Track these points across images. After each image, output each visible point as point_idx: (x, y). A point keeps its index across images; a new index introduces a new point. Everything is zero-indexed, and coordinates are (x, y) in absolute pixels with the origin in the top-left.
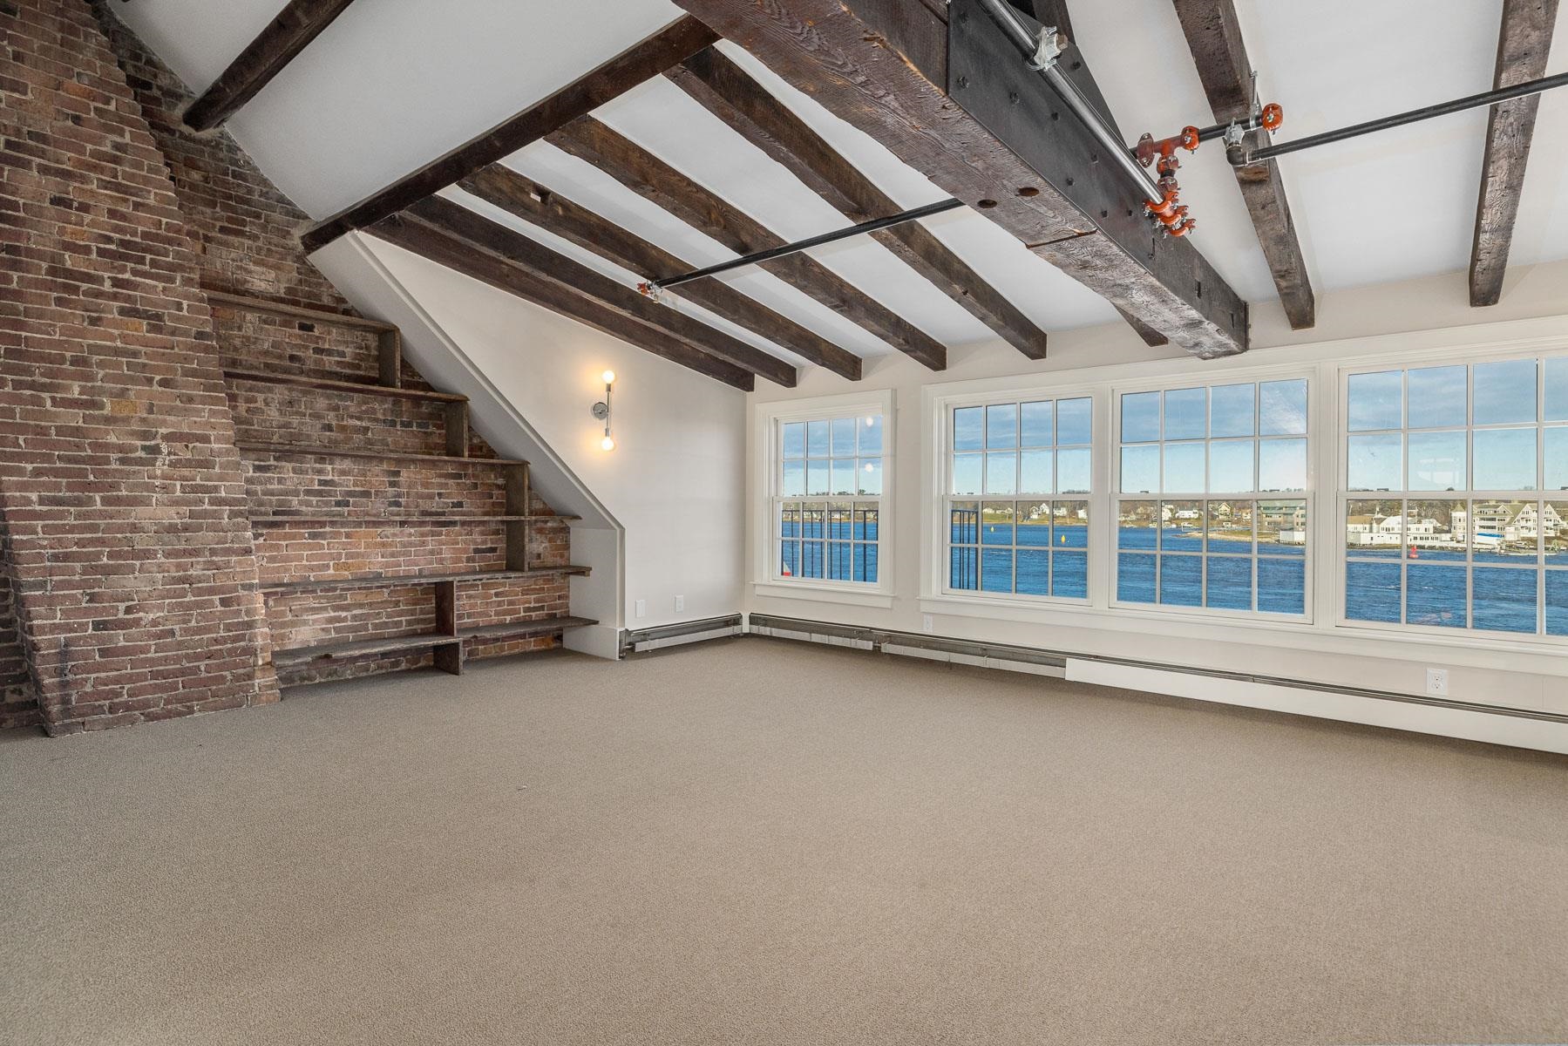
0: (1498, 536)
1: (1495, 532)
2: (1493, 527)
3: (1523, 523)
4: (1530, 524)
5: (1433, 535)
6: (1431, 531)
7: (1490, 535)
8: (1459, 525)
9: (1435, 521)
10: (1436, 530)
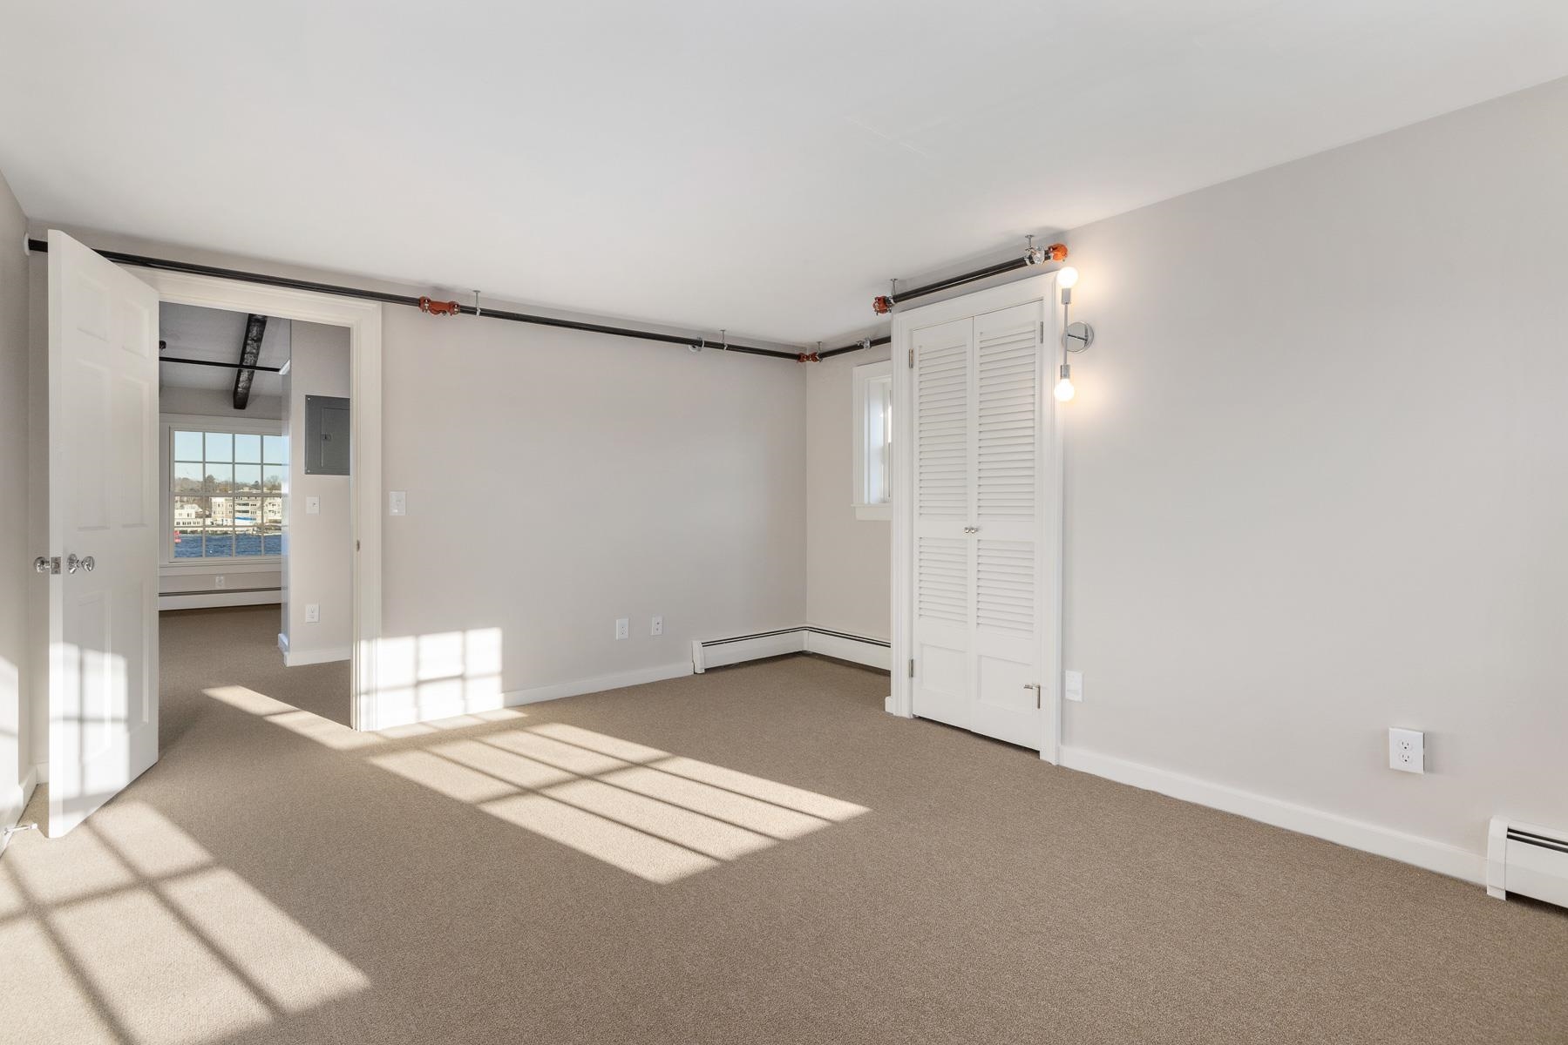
0: (252, 519)
1: (249, 515)
2: (247, 512)
3: (270, 508)
4: (275, 508)
5: (195, 520)
6: (194, 516)
7: (245, 519)
8: (218, 509)
9: (197, 506)
10: (198, 515)
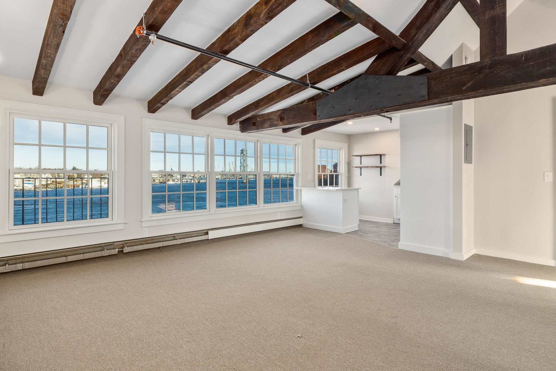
0: (32, 184)
2: (30, 181)
7: (29, 184)
